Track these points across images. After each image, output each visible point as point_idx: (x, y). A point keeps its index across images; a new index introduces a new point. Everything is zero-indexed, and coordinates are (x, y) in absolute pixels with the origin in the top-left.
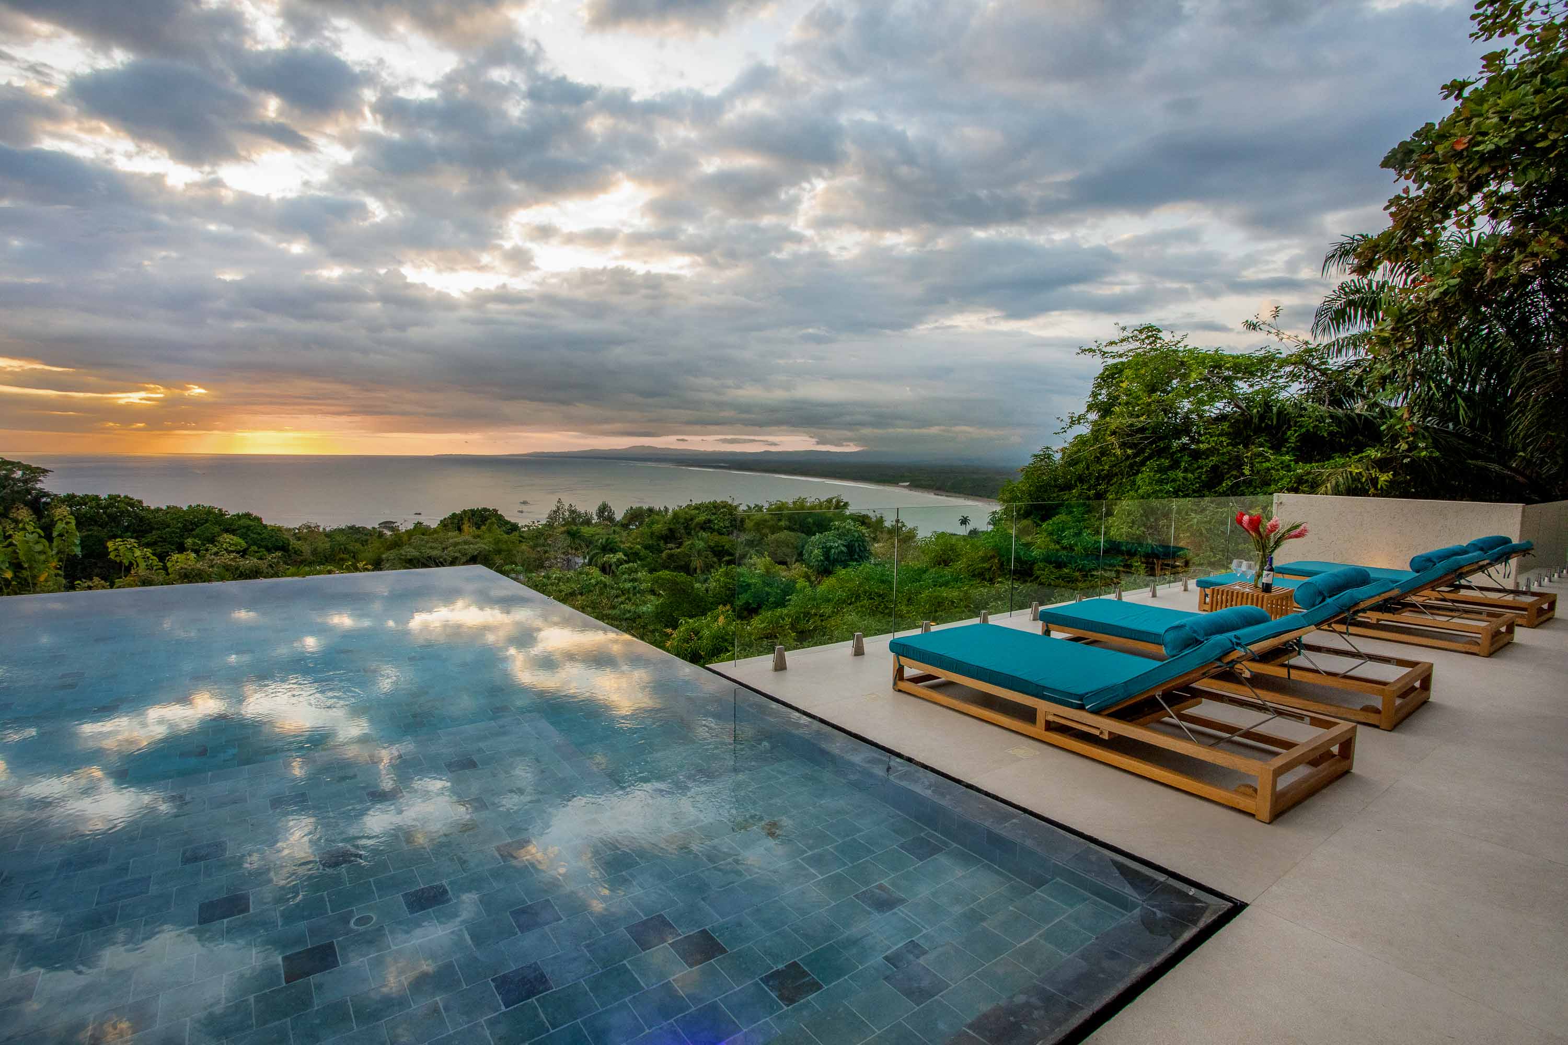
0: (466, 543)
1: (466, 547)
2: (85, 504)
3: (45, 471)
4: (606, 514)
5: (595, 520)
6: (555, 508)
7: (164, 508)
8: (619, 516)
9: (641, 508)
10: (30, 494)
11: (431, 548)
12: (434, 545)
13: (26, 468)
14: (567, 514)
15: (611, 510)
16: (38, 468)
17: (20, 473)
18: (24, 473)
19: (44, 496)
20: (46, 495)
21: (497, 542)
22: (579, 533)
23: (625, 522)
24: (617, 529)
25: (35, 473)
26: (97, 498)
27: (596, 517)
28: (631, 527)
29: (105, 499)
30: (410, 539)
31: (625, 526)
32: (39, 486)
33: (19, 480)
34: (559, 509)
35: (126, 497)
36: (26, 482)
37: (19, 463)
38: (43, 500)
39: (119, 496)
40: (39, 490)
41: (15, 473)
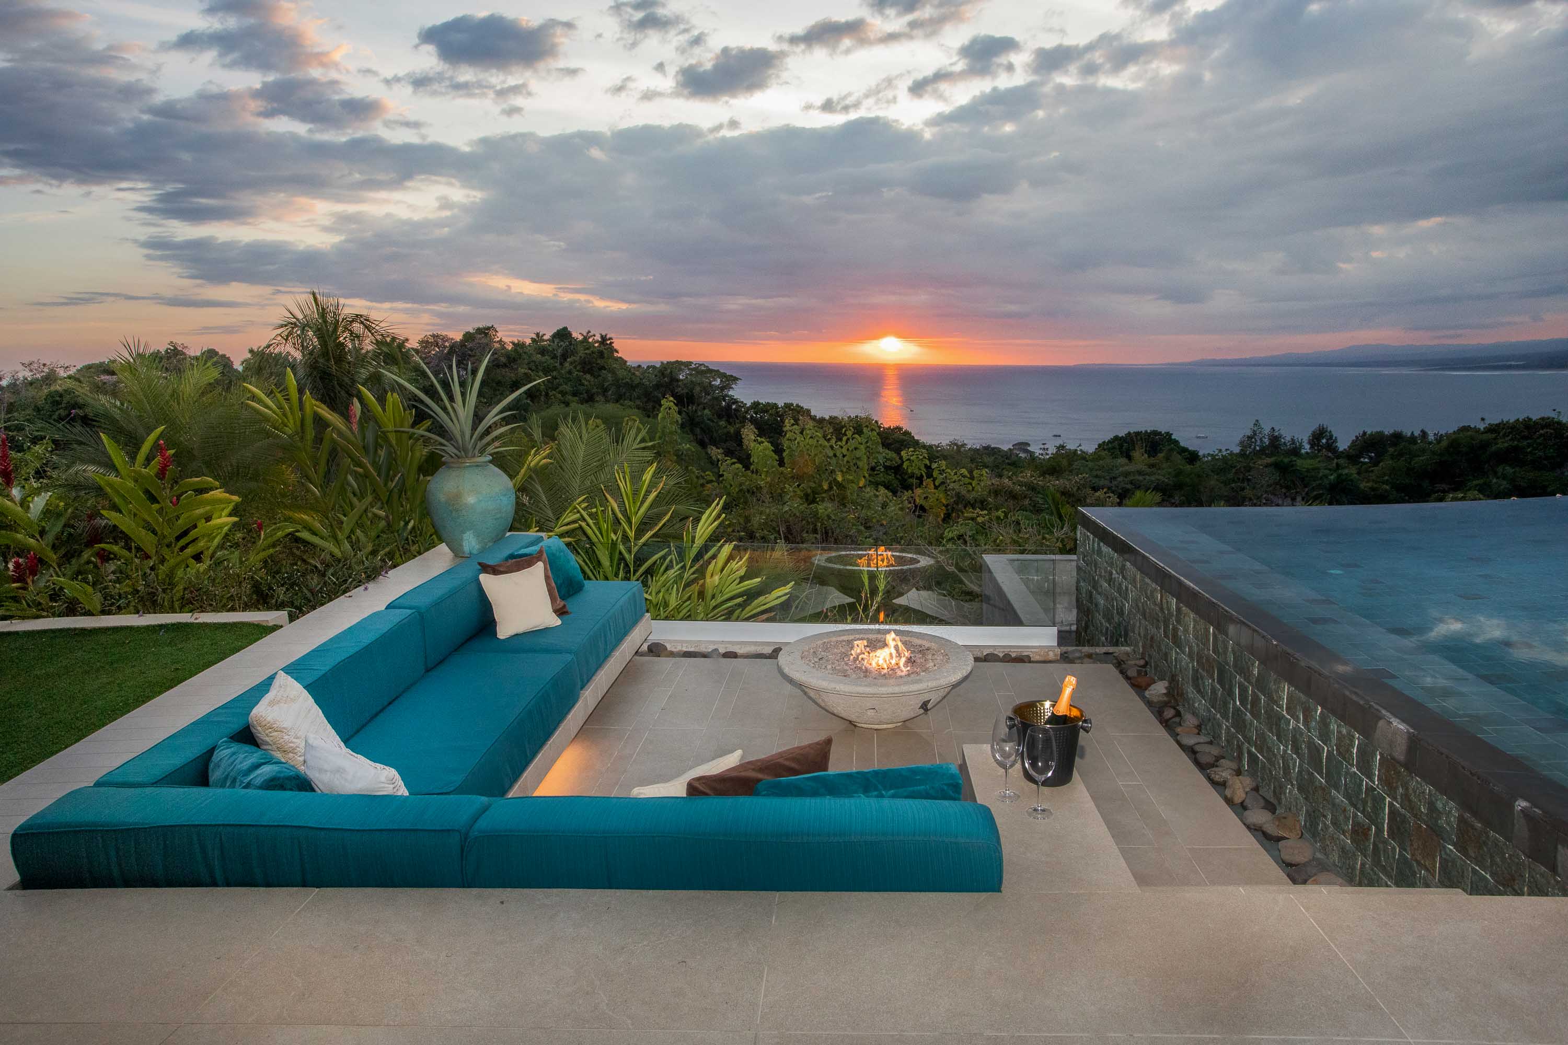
0: (1140, 473)
1: (1141, 478)
2: (767, 411)
3: (735, 379)
4: (1324, 441)
5: (1307, 448)
6: (1249, 433)
7: (827, 418)
8: (1343, 445)
9: (1380, 434)
11: (1097, 476)
12: (1099, 473)
13: (723, 376)
14: (1267, 441)
15: (1331, 436)
16: (732, 376)
17: (719, 380)
18: (721, 381)
19: (734, 403)
20: (736, 402)
21: (1179, 473)
22: (1292, 466)
23: (1352, 452)
24: (1341, 461)
25: (729, 380)
26: (775, 406)
27: (1307, 447)
28: (1362, 460)
29: (782, 407)
30: (1070, 464)
31: (1353, 456)
32: (731, 393)
33: (718, 387)
34: (1255, 434)
35: (797, 405)
36: (722, 389)
37: (718, 371)
38: (734, 407)
39: (792, 405)
40: (731, 397)
41: (715, 380)
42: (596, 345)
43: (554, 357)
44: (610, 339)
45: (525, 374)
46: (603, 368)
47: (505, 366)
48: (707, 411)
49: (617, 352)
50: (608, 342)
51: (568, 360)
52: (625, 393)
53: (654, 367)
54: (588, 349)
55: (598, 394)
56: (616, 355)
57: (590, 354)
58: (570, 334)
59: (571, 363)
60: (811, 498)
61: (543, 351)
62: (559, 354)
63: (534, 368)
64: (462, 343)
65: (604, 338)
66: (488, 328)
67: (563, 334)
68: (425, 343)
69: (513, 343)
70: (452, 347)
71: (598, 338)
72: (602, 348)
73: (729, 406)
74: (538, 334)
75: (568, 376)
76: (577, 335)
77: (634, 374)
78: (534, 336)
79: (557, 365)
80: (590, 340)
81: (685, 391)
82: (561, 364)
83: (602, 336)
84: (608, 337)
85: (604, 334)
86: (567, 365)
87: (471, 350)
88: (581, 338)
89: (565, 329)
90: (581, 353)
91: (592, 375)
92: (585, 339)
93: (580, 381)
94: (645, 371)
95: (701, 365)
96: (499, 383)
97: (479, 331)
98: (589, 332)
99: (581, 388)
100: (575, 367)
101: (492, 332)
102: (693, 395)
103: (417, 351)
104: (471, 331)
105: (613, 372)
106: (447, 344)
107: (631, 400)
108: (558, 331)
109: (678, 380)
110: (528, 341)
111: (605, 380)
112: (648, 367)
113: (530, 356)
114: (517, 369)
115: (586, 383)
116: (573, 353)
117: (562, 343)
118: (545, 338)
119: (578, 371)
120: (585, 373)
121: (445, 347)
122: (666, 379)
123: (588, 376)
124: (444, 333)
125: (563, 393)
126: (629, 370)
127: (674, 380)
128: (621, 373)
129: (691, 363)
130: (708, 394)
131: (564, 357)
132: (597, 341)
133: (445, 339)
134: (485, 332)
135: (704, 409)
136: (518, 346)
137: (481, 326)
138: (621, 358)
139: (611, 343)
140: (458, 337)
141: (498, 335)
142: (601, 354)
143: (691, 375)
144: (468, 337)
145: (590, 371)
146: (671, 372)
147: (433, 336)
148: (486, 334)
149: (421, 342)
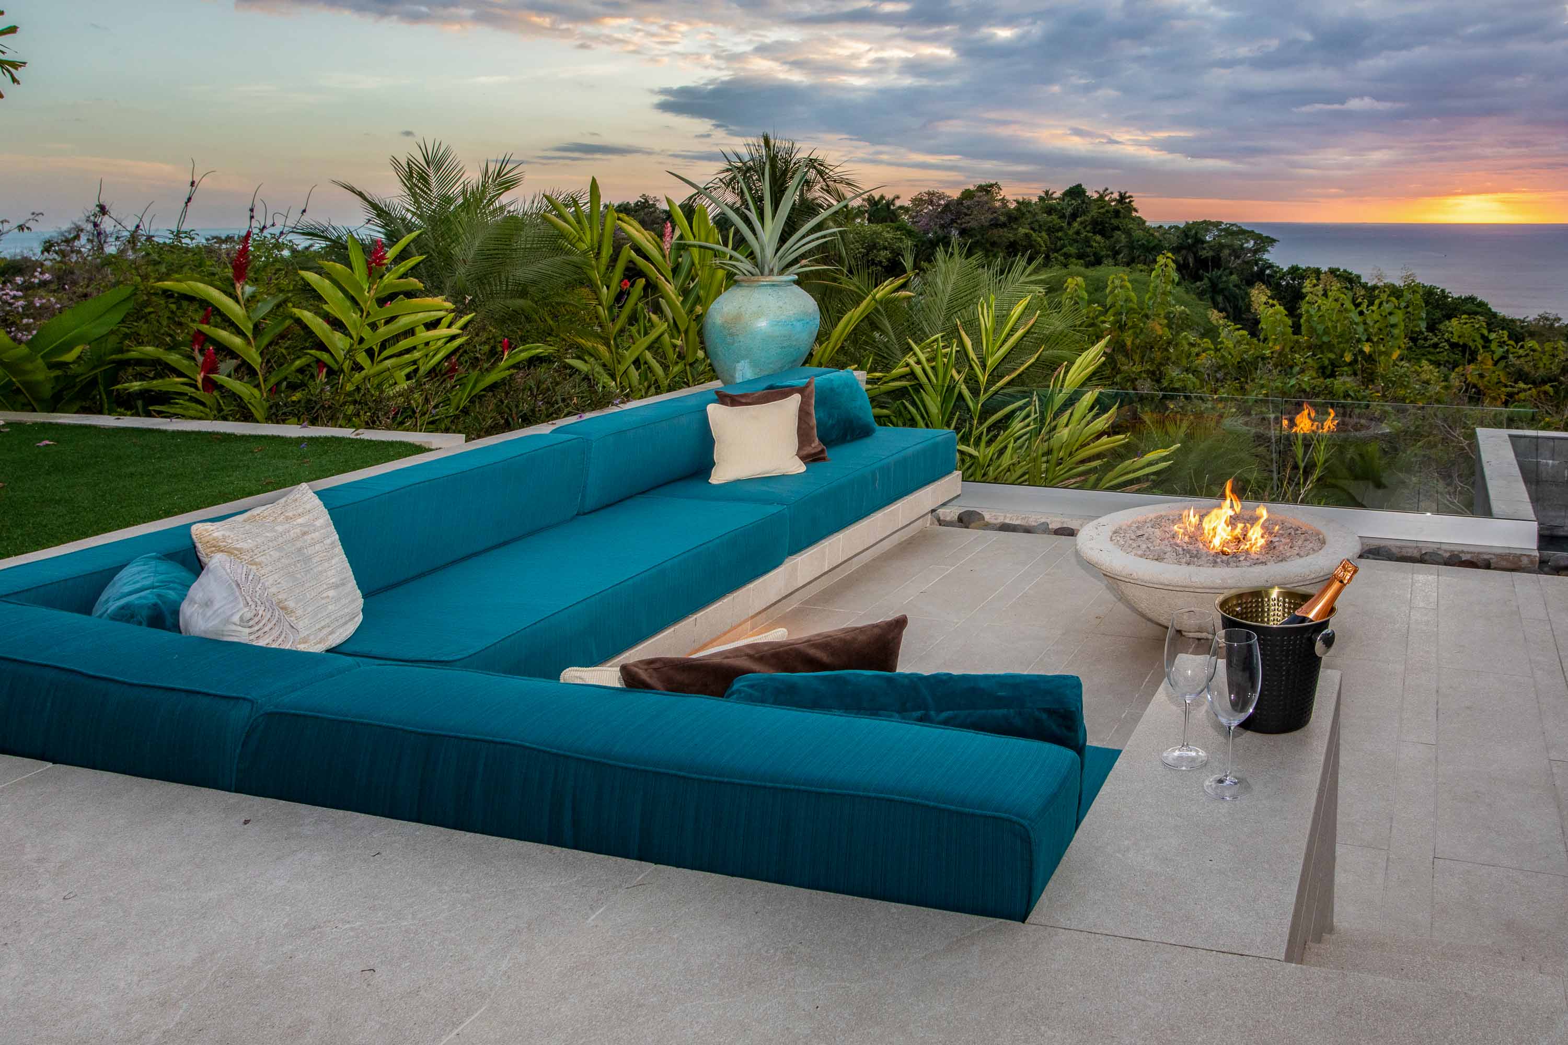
3: (1272, 241)
10: (1257, 264)
13: (1259, 238)
16: (1267, 237)
17: (1252, 242)
18: (1255, 243)
19: (1268, 268)
20: (1271, 266)
25: (1264, 242)
32: (1265, 256)
33: (1250, 250)
35: (1345, 271)
36: (1255, 252)
37: (1253, 232)
38: (1268, 272)
39: (1339, 270)
40: (1265, 261)
41: (1248, 242)
42: (1113, 204)
43: (1063, 216)
44: (1130, 197)
45: (1026, 234)
46: (1117, 228)
47: (1004, 225)
48: (1234, 277)
49: (1136, 211)
50: (1127, 200)
51: (1078, 219)
52: (1139, 256)
53: (1177, 228)
54: (1103, 207)
55: (1108, 256)
56: (1134, 214)
57: (1104, 214)
58: (1084, 192)
59: (1081, 223)
60: (1328, 372)
61: (1050, 210)
62: (1067, 214)
63: (1037, 228)
64: (960, 202)
65: (1122, 197)
66: (991, 186)
67: (1076, 192)
68: (918, 201)
69: (1018, 202)
70: (947, 206)
71: (1116, 196)
72: (1120, 206)
73: (1262, 271)
74: (1047, 193)
75: (1075, 236)
76: (1092, 193)
77: (1152, 235)
78: (1043, 195)
79: (1065, 225)
80: (1107, 198)
81: (1211, 253)
82: (1069, 224)
83: (1120, 195)
84: (1127, 195)
85: (1123, 191)
86: (1076, 225)
87: (969, 208)
88: (1096, 196)
89: (1079, 186)
90: (1094, 212)
91: (1103, 235)
92: (1101, 197)
93: (1088, 242)
94: (1167, 232)
95: (1233, 225)
96: (993, 244)
97: (981, 188)
98: (1107, 189)
99: (1088, 250)
100: (1085, 228)
101: (995, 190)
102: (1220, 259)
103: (906, 210)
104: (972, 188)
105: (1128, 233)
106: (942, 202)
107: (1145, 264)
108: (1071, 188)
109: (1203, 242)
110: (1035, 199)
111: (1118, 241)
112: (1170, 228)
113: (1035, 215)
114: (1017, 229)
115: (1094, 244)
116: (1084, 213)
117: (1073, 202)
118: (1055, 196)
119: (1088, 232)
120: (1094, 233)
121: (939, 205)
122: (1189, 241)
123: (1098, 238)
124: (941, 191)
125: (1067, 256)
126: (1147, 230)
127: (1199, 241)
128: (1138, 234)
129: (1219, 224)
130: (1238, 257)
131: (1074, 216)
132: (1115, 200)
133: (941, 196)
134: (986, 189)
135: (1231, 274)
136: (1023, 205)
137: (983, 184)
138: (1139, 218)
139: (1131, 202)
140: (955, 194)
141: (1002, 193)
142: (1117, 213)
143: (1219, 236)
144: (967, 194)
145: (1102, 233)
146: (1196, 233)
147: (929, 193)
148: (988, 192)
149: (913, 200)
